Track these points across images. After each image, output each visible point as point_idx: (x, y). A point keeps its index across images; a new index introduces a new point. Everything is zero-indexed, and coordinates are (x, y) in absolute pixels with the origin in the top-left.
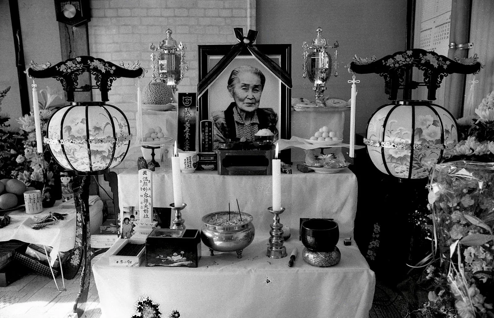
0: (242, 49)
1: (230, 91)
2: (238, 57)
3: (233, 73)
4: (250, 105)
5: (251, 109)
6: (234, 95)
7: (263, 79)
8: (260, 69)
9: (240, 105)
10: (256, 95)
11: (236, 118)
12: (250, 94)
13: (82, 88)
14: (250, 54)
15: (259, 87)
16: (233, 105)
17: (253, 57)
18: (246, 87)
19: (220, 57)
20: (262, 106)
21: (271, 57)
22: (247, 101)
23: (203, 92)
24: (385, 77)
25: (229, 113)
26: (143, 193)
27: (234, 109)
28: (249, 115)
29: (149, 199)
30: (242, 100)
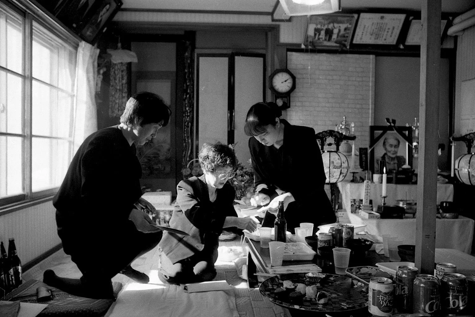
0: (390, 128)
1: (384, 147)
2: (388, 132)
3: (385, 139)
4: (393, 154)
5: (394, 156)
6: (386, 149)
7: (399, 142)
8: (398, 137)
9: (389, 154)
10: (396, 149)
11: (387, 160)
12: (393, 149)
13: (328, 144)
14: (393, 130)
15: (397, 146)
16: (385, 154)
17: (395, 131)
18: (391, 146)
19: (381, 132)
20: (398, 154)
21: (404, 132)
22: (392, 152)
23: (372, 148)
24: (466, 143)
25: (383, 157)
26: (366, 191)
27: (386, 156)
28: (393, 159)
29: (369, 194)
30: (390, 152)
